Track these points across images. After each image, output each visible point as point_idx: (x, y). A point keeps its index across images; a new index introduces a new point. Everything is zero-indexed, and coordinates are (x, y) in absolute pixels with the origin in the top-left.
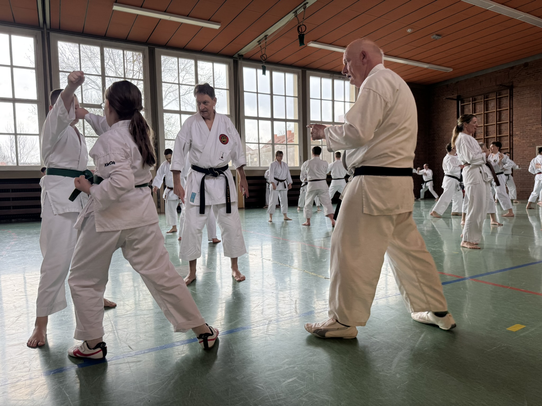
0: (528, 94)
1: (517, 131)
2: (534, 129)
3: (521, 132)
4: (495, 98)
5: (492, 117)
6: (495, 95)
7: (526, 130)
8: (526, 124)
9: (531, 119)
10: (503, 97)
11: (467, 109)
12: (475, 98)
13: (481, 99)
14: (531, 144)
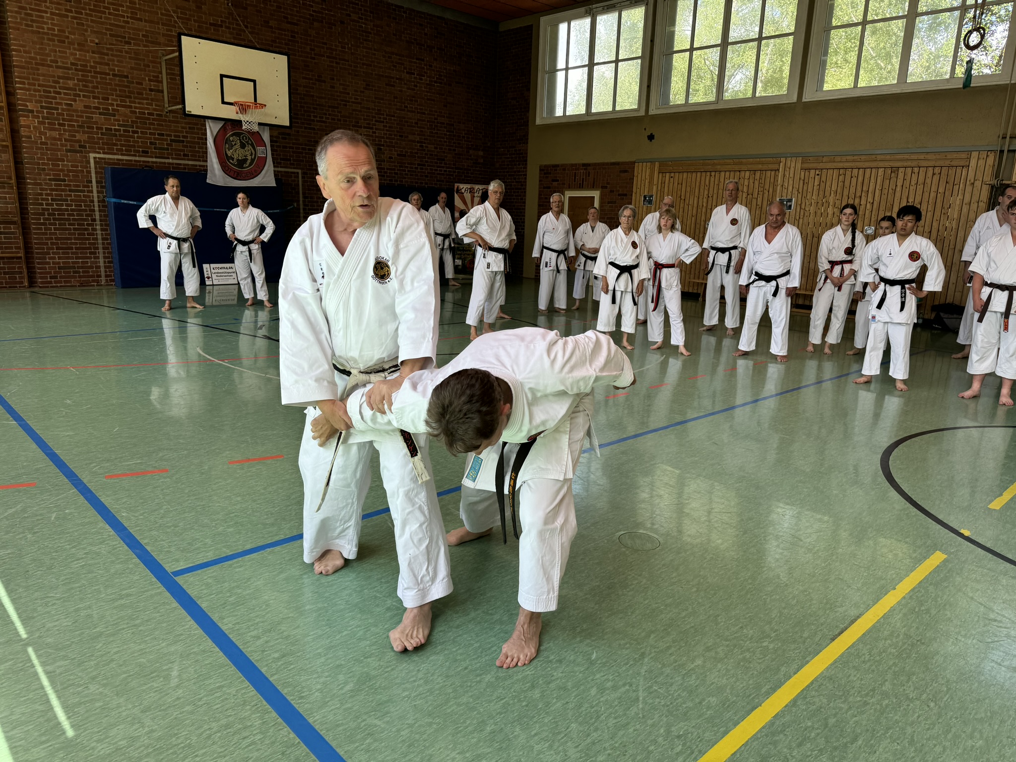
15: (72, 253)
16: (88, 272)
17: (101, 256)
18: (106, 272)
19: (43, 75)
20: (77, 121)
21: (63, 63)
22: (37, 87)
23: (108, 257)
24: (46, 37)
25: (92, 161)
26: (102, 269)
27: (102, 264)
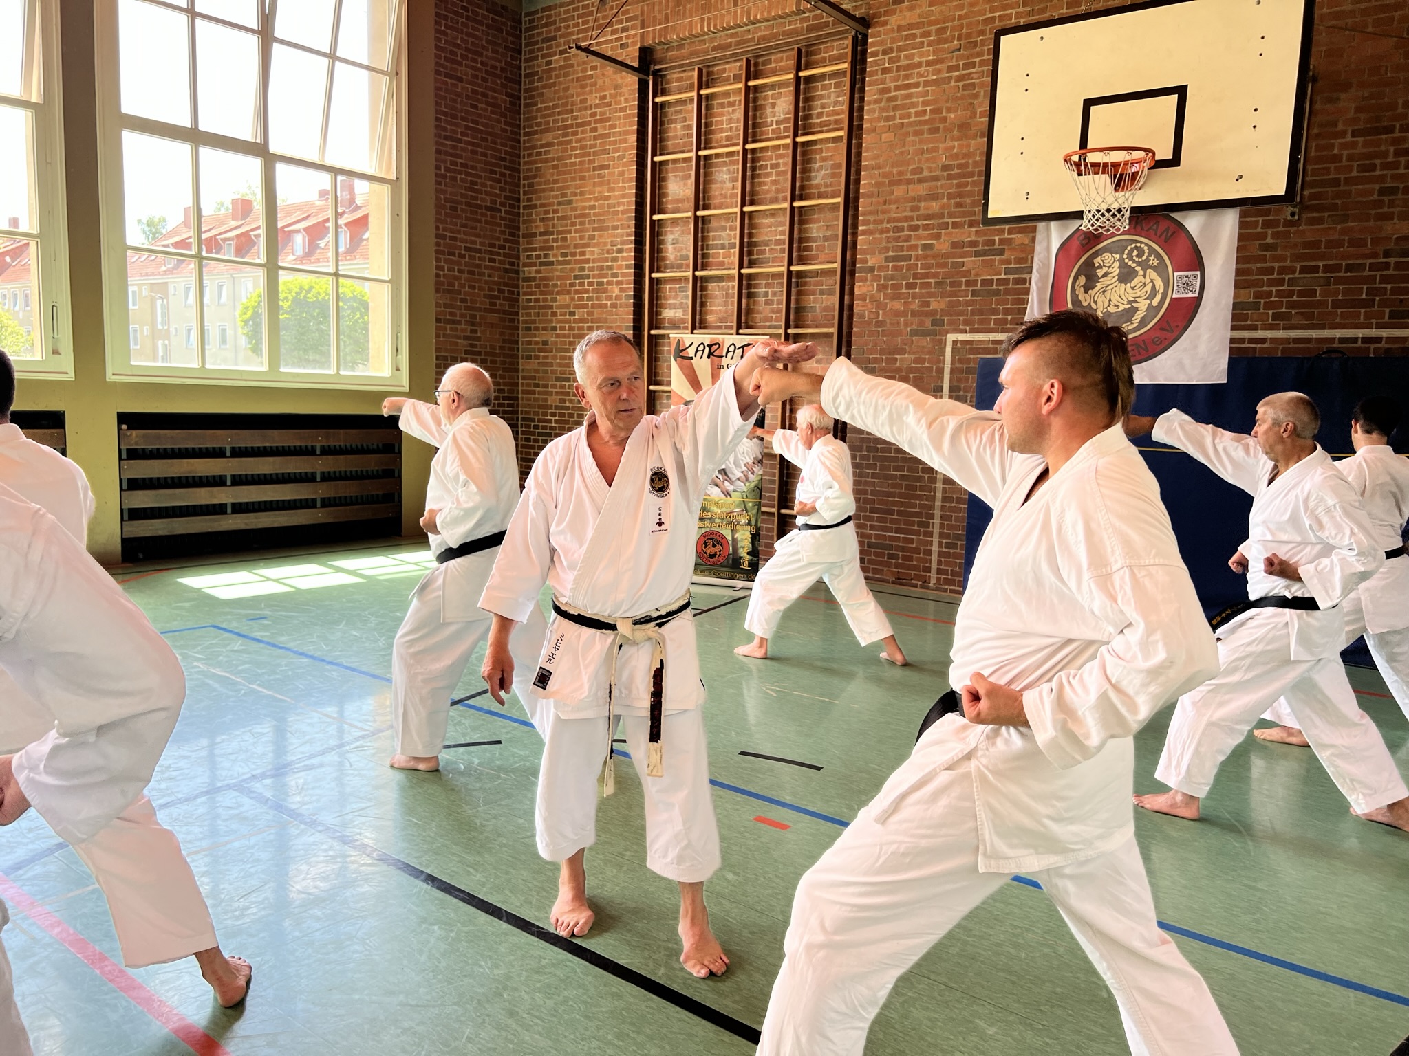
0: (929, 64)
1: (873, 253)
2: (943, 245)
3: (887, 259)
4: (791, 76)
5: (778, 174)
6: (792, 62)
7: (911, 248)
8: (912, 220)
9: (935, 197)
10: (822, 77)
11: (679, 126)
12: (709, 74)
13: (737, 78)
14: (928, 322)
15: (892, 521)
16: (910, 559)
17: (936, 531)
18: (939, 562)
19: (897, 201)
20: (935, 275)
21: (930, 169)
22: (885, 225)
23: (947, 536)
24: (911, 129)
25: (949, 350)
26: (934, 558)
27: (935, 548)
